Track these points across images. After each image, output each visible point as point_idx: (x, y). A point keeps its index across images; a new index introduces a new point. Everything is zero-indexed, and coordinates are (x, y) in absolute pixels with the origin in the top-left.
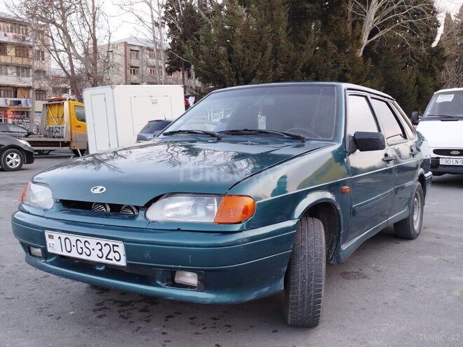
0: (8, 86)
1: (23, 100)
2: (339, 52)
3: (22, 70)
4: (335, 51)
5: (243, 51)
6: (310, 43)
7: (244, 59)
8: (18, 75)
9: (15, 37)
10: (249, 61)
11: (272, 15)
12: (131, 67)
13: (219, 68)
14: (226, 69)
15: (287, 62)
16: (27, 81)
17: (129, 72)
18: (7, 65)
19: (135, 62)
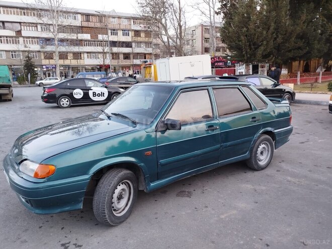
0: (141, 53)
1: (148, 60)
2: (328, 23)
3: (148, 44)
4: (325, 22)
5: (255, 30)
6: (302, 20)
7: (255, 34)
8: (146, 47)
9: (145, 27)
10: (258, 36)
11: (278, 3)
12: (205, 38)
13: (239, 41)
14: (244, 41)
15: (285, 34)
16: (150, 50)
17: (204, 41)
18: (141, 42)
19: (207, 36)
